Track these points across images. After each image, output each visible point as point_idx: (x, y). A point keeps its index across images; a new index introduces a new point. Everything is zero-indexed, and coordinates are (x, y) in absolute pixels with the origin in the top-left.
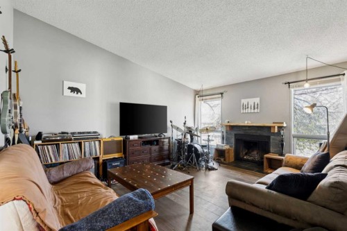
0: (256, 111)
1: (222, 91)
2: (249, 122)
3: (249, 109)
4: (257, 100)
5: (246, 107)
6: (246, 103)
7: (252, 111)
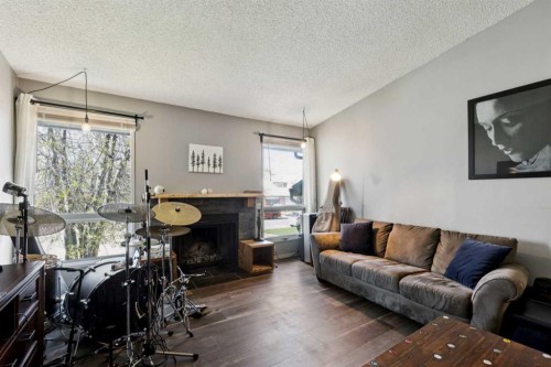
0: (217, 170)
1: (139, 112)
2: (210, 190)
3: (206, 165)
4: (219, 151)
5: (199, 161)
6: (198, 153)
7: (212, 170)
